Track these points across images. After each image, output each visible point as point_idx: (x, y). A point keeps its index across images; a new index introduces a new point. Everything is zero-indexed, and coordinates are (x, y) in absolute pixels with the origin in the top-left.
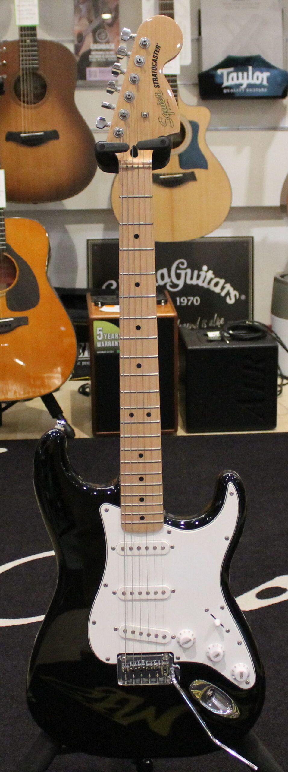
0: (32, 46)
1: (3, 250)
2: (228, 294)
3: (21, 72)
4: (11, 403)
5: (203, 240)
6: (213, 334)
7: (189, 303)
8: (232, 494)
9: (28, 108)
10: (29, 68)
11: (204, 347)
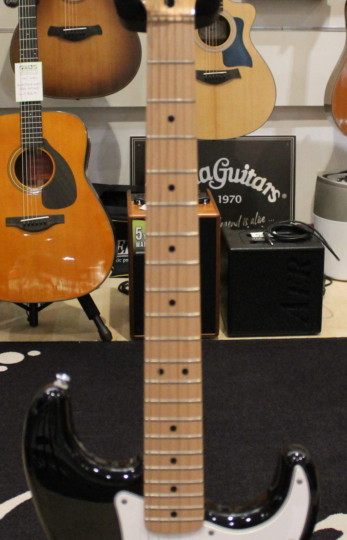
1: (39, 145)
2: (270, 192)
6: (257, 235)
7: (231, 202)
8: (300, 482)
11: (248, 249)
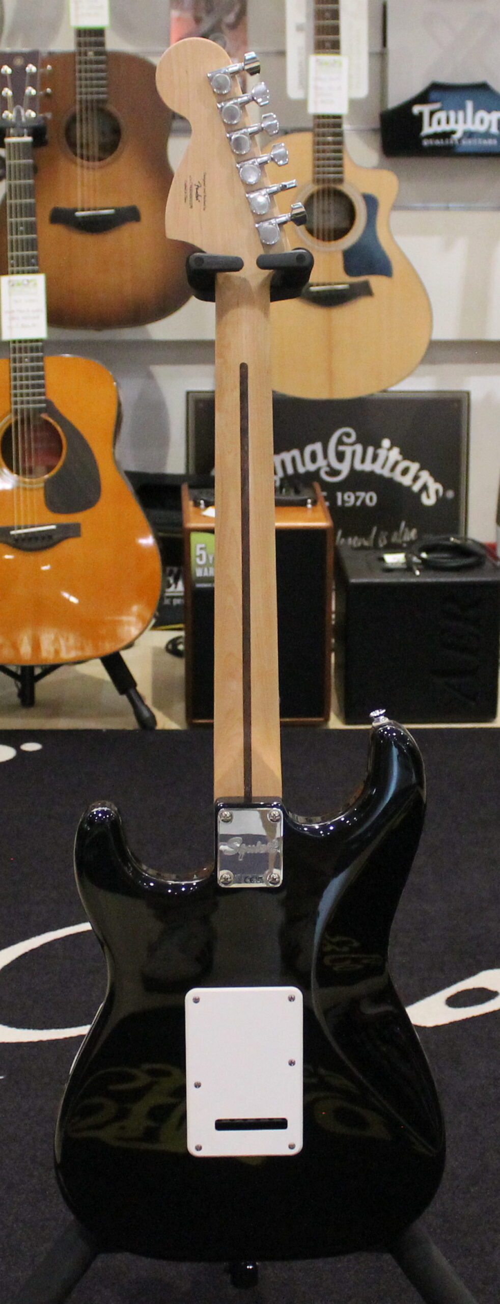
0: (97, 62)
1: (40, 410)
2: (425, 488)
3: (78, 107)
4: (50, 669)
5: (386, 395)
6: (394, 559)
7: (359, 503)
9: (88, 168)
10: (92, 101)
11: (377, 580)
